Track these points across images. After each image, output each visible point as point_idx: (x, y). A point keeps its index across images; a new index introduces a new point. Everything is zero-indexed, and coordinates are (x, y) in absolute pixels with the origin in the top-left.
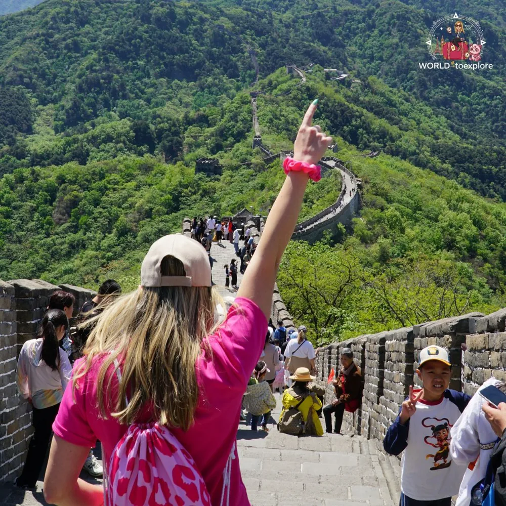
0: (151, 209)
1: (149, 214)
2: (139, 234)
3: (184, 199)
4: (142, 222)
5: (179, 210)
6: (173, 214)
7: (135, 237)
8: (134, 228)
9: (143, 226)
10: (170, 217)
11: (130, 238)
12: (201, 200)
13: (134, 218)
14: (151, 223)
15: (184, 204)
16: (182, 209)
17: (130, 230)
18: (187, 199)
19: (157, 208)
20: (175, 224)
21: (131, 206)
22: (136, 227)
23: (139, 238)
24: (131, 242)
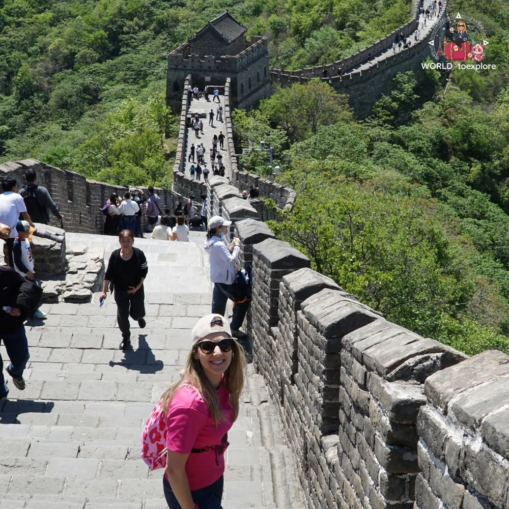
0: (73, 54)
1: (69, 62)
2: (53, 94)
3: (126, 36)
4: (58, 76)
5: (119, 55)
6: (108, 61)
7: (46, 101)
8: (46, 85)
9: (59, 81)
10: (103, 66)
11: (38, 103)
12: (154, 39)
13: (46, 68)
14: (73, 76)
15: (128, 45)
16: (124, 53)
17: (39, 89)
18: (132, 38)
19: (83, 51)
20: (111, 78)
21: (43, 50)
22: (49, 83)
23: (51, 102)
24: (39, 108)
